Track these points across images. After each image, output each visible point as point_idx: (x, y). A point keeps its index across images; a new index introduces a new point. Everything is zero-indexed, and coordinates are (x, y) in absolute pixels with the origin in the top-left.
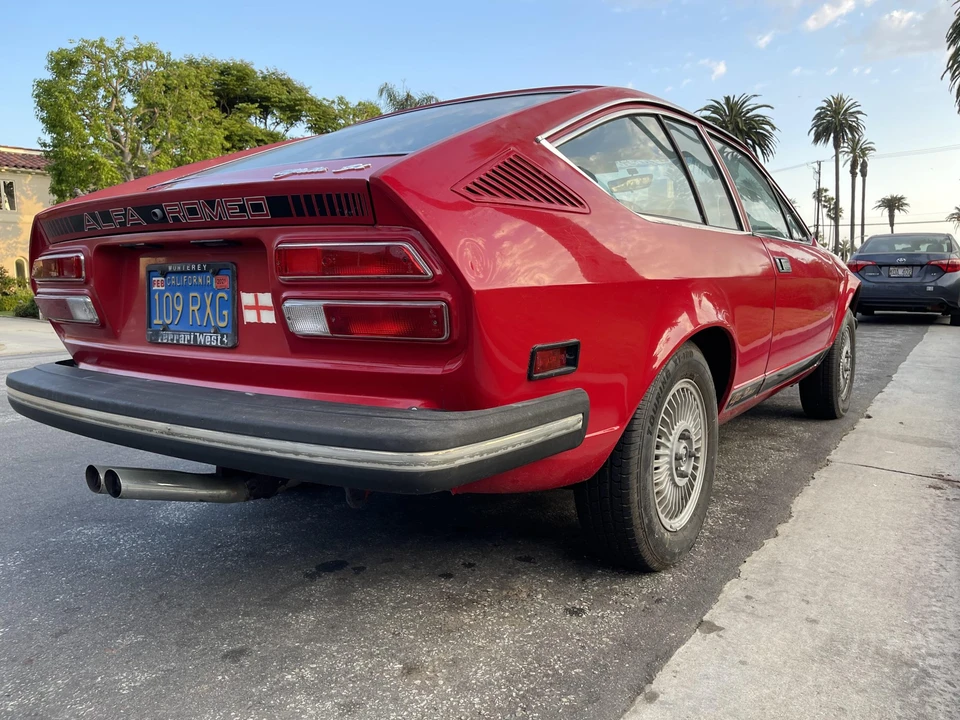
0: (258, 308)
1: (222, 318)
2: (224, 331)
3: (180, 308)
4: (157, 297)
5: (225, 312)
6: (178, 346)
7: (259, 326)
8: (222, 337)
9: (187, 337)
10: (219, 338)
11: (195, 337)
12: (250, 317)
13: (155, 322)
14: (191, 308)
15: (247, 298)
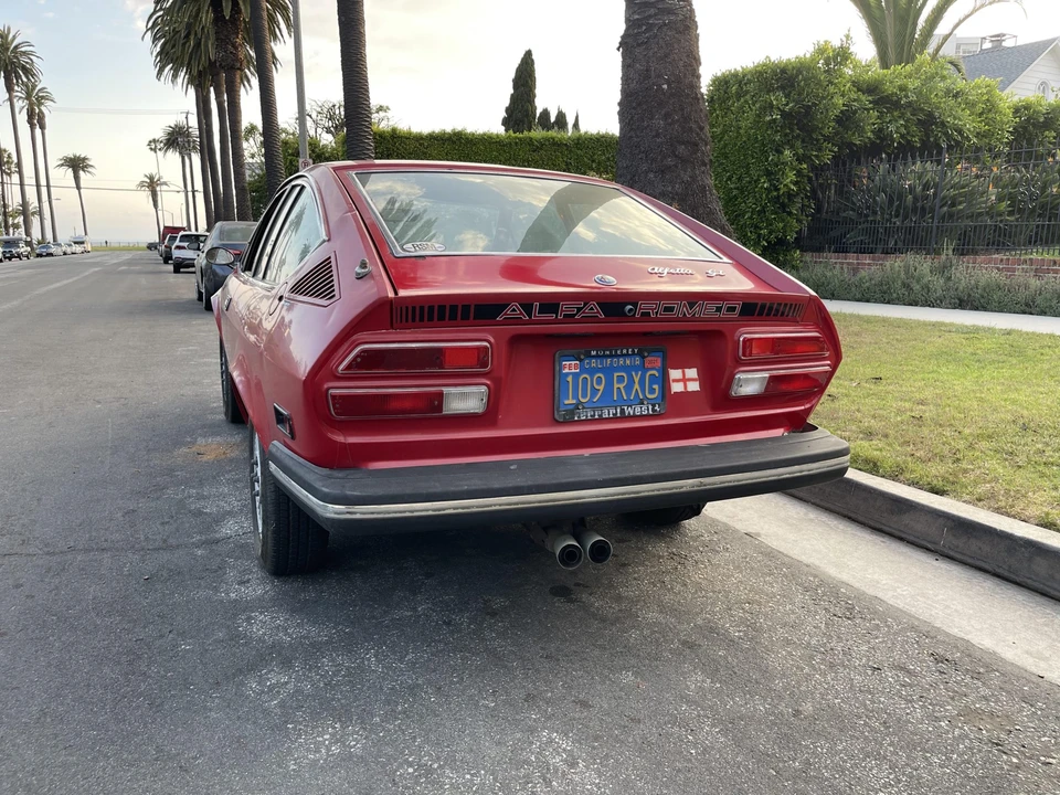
0: (686, 380)
1: (652, 391)
2: (653, 402)
3: (601, 388)
4: (570, 379)
5: (656, 387)
6: (601, 420)
7: (685, 394)
8: (654, 406)
9: (612, 411)
10: (650, 407)
11: (622, 411)
12: (677, 388)
13: (566, 402)
14: (616, 386)
15: (675, 374)
